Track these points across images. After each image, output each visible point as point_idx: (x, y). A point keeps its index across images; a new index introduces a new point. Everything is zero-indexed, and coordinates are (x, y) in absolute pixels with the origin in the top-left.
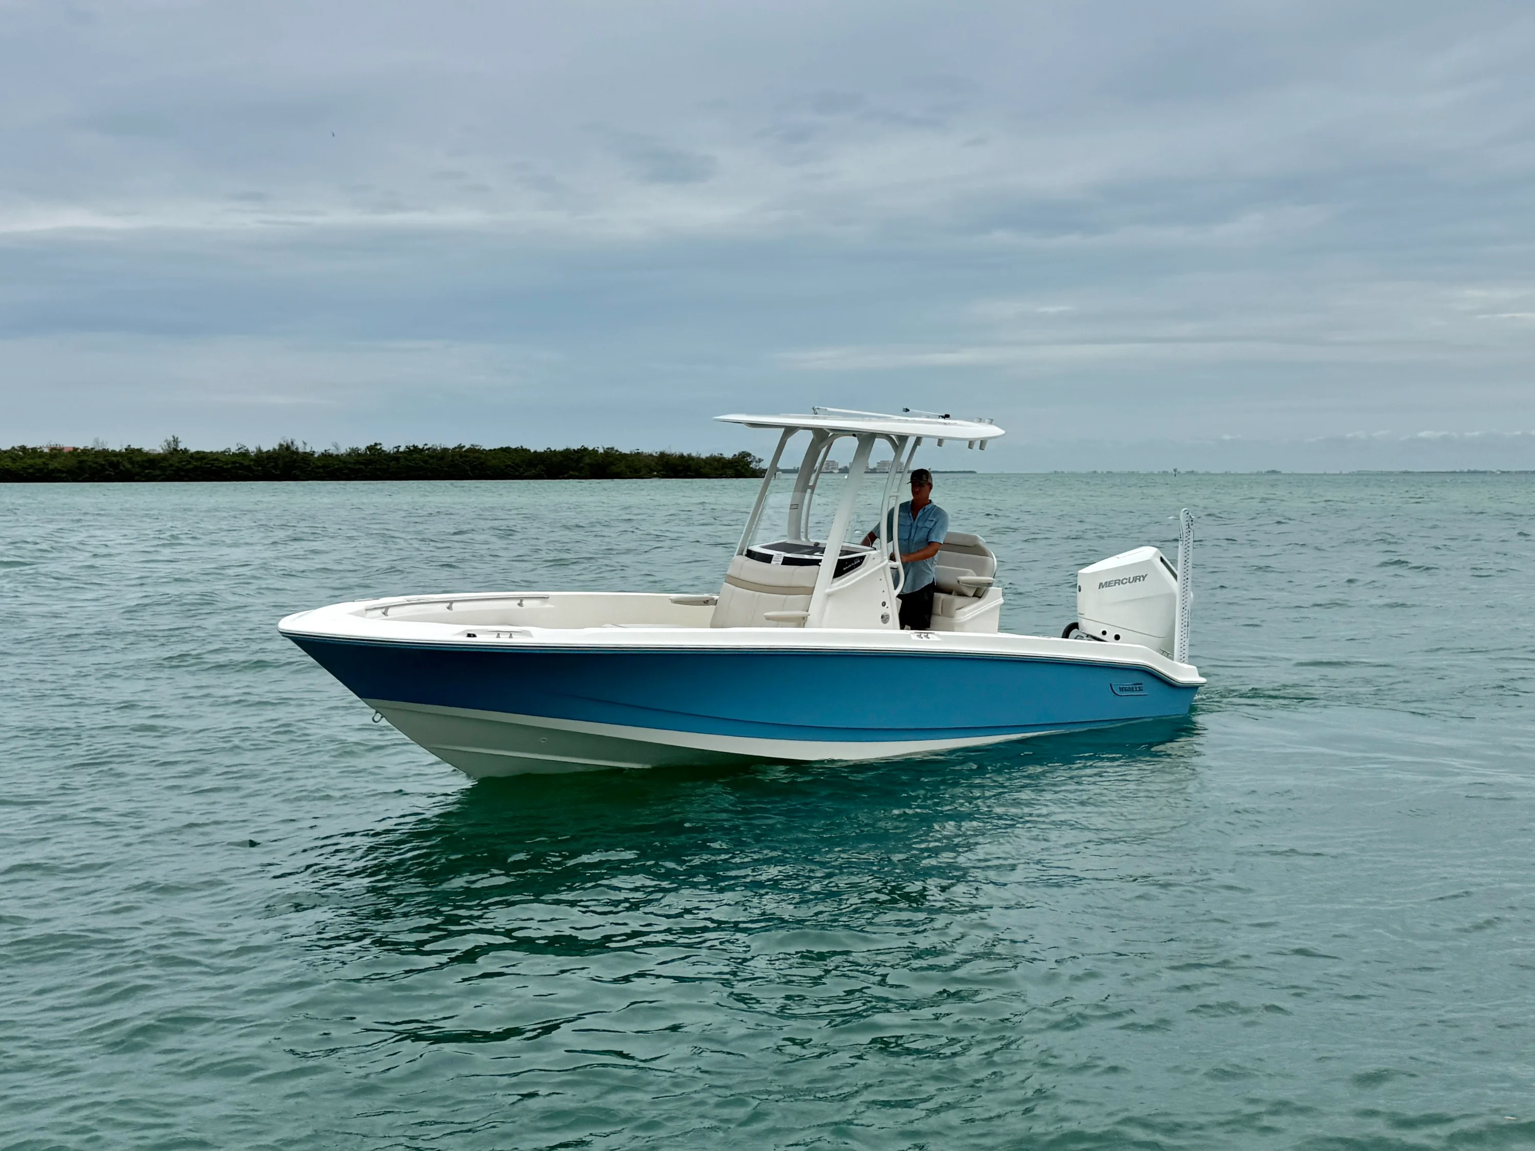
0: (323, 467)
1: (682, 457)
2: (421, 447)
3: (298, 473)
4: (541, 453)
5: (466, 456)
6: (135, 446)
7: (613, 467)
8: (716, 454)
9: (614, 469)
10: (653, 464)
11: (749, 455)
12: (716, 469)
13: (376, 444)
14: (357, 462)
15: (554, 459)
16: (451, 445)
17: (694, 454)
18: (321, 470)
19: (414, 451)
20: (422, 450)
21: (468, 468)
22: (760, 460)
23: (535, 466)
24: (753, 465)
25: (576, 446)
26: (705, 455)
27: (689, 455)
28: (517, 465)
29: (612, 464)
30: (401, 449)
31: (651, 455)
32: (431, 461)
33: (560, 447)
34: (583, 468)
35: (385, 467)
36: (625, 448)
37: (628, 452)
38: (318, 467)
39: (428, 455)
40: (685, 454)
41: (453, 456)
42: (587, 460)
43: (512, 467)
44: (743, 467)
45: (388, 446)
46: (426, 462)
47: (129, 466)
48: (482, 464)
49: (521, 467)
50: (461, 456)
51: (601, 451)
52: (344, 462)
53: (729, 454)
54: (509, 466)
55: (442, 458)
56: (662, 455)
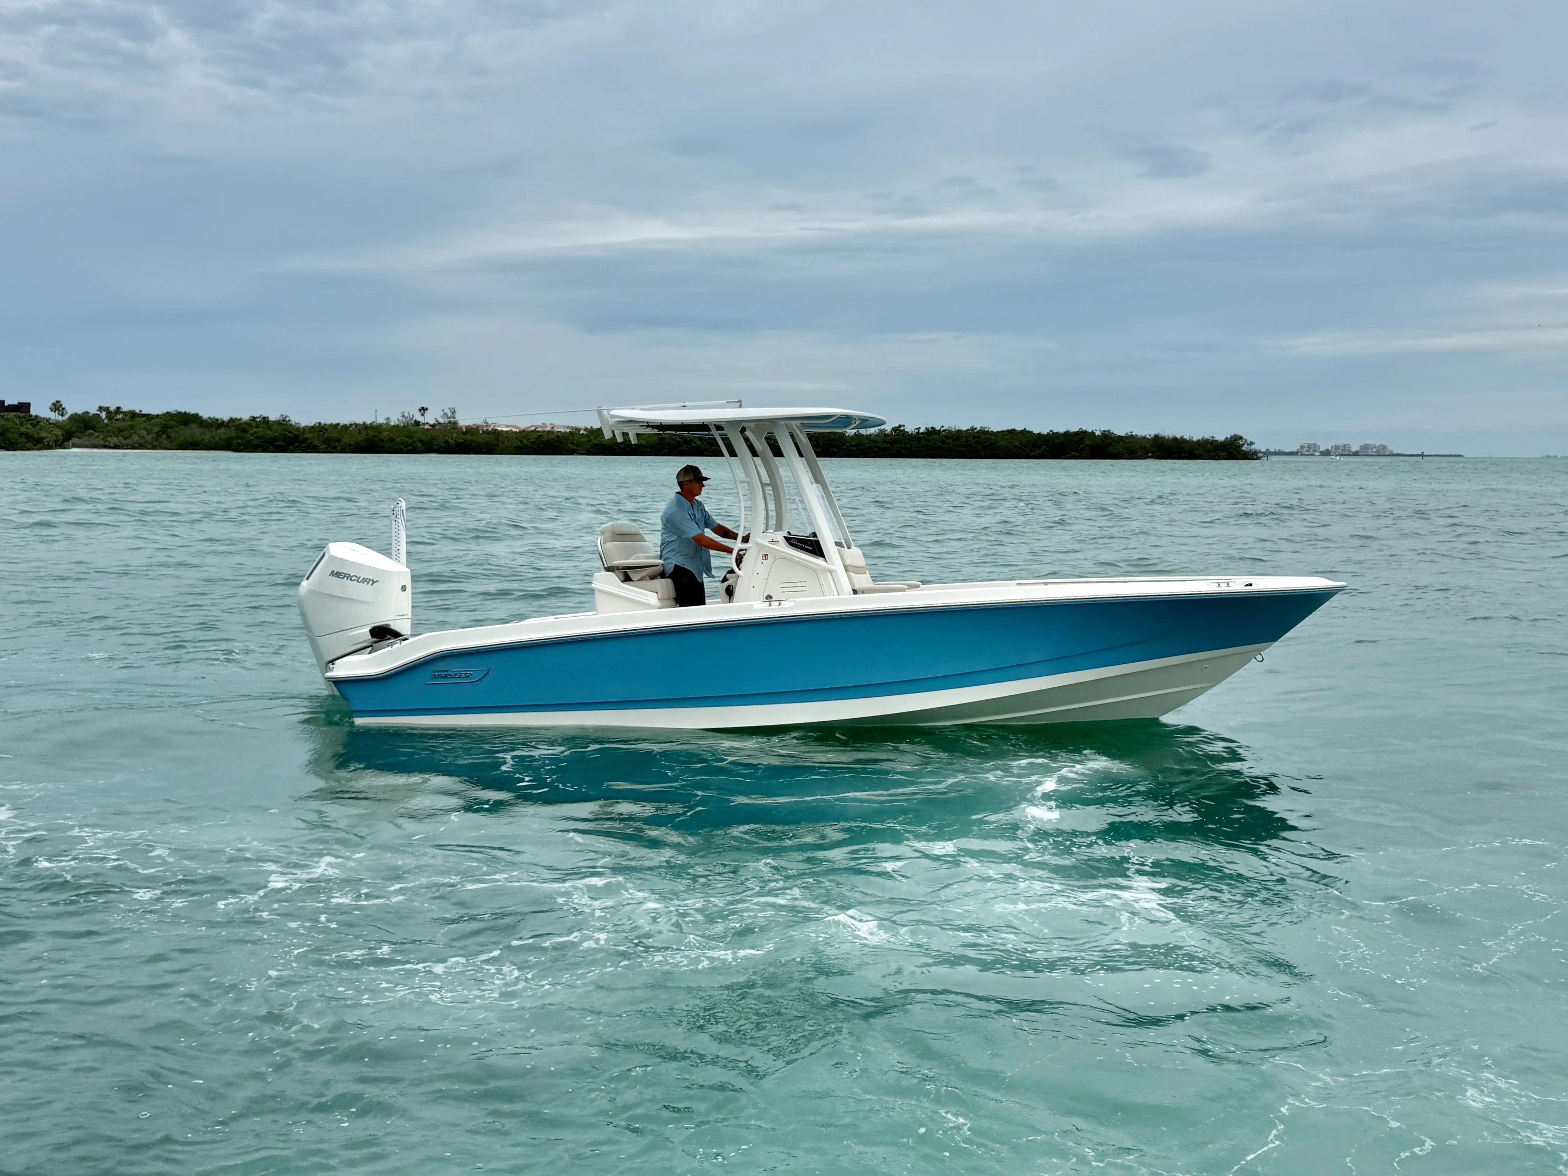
0: (857, 445)
1: (1175, 439)
2: (938, 428)
3: (835, 450)
4: (1043, 436)
5: (979, 437)
7: (1110, 448)
8: (1207, 436)
9: (1111, 450)
10: (1148, 445)
11: (1241, 438)
12: (1209, 451)
13: (900, 426)
14: (884, 442)
15: (1057, 441)
16: (964, 428)
17: (1187, 437)
18: (854, 448)
19: (932, 432)
20: (939, 431)
21: (980, 448)
22: (1251, 443)
23: (1039, 447)
24: (1244, 448)
25: (1074, 429)
26: (1196, 437)
27: (1182, 438)
28: (1024, 445)
29: (1110, 445)
30: (921, 431)
31: (1144, 438)
32: (948, 441)
33: (1061, 430)
34: (1083, 449)
35: (908, 446)
36: (1120, 431)
37: (1123, 434)
38: (852, 446)
39: (945, 436)
40: (1178, 436)
41: (967, 437)
42: (1087, 442)
43: (1019, 448)
44: (1235, 449)
45: (910, 428)
46: (943, 442)
47: (699, 443)
48: (992, 444)
49: (1026, 447)
50: (974, 437)
51: (1098, 433)
52: (874, 442)
53: (1220, 437)
54: (1015, 446)
55: (957, 439)
56: (1157, 438)
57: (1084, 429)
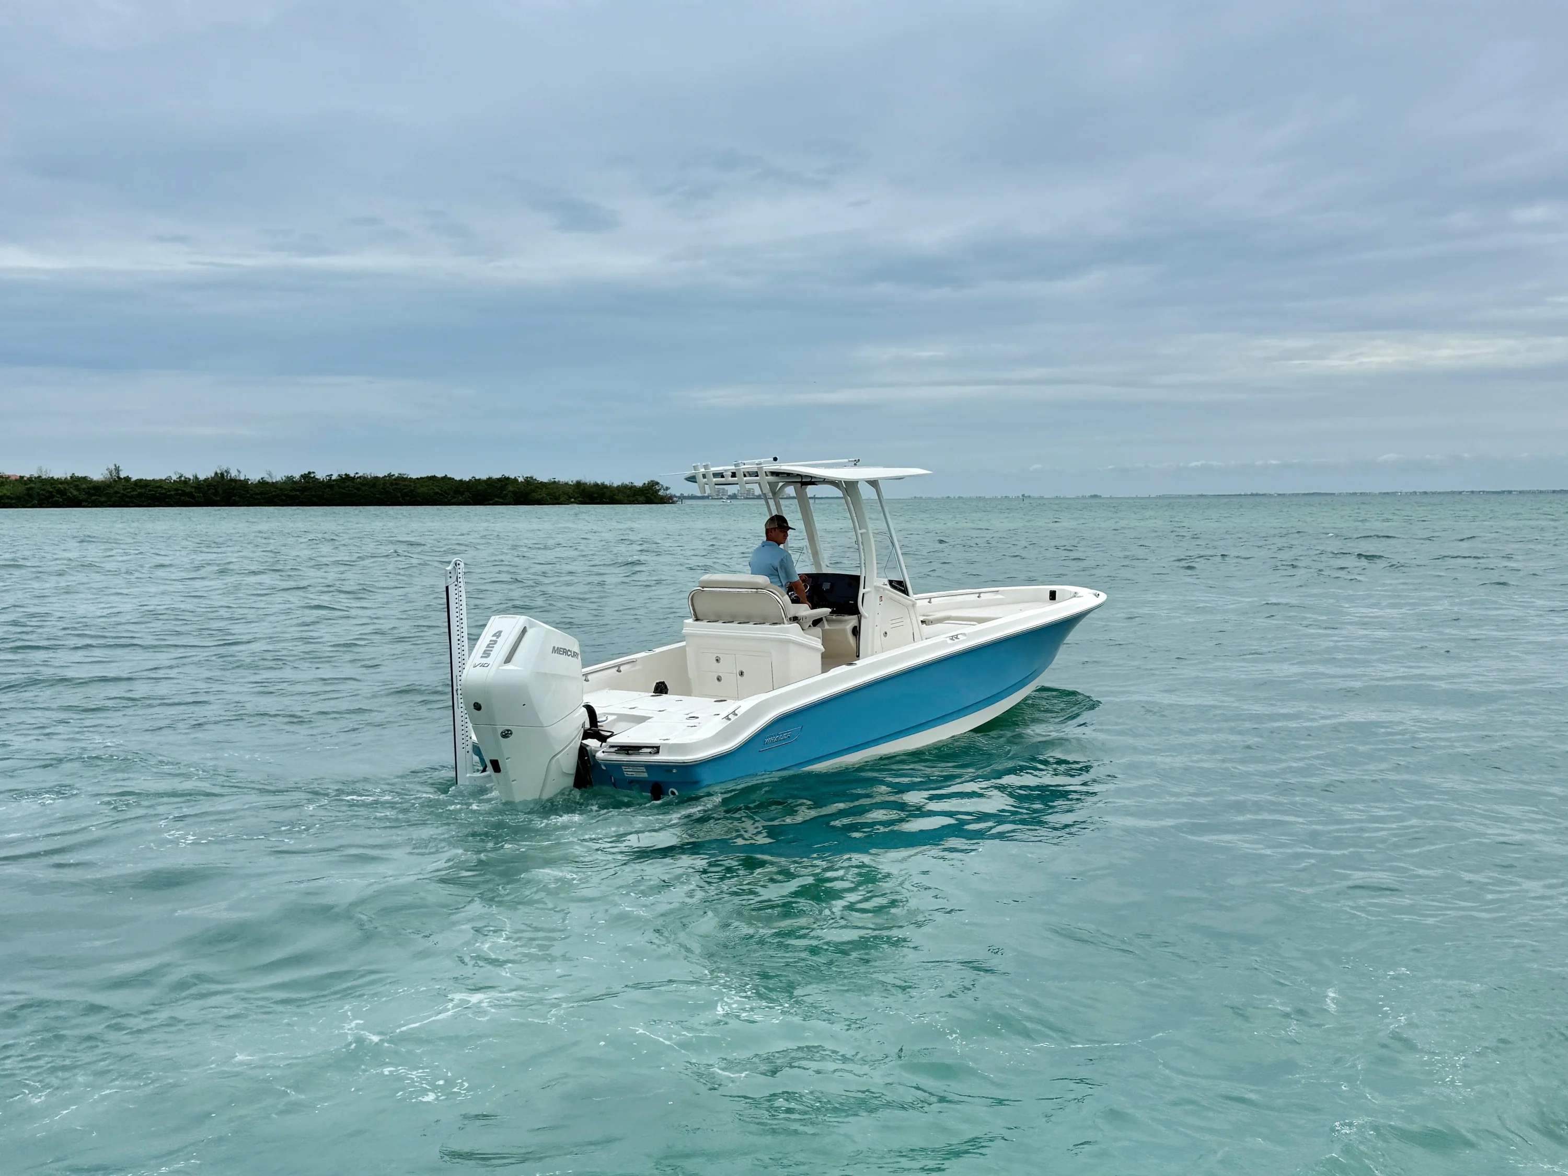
0: (261, 493)
1: (596, 485)
2: (352, 475)
3: (237, 499)
4: (466, 482)
5: (397, 484)
6: (79, 474)
7: (533, 494)
8: (627, 482)
9: (535, 496)
10: (571, 491)
11: (657, 483)
12: (628, 496)
13: (309, 473)
14: (293, 489)
15: (479, 487)
16: (381, 474)
17: (607, 483)
18: (259, 497)
19: (346, 479)
20: (354, 478)
21: (399, 495)
22: (667, 489)
23: (462, 494)
24: (661, 493)
25: (497, 475)
26: (616, 483)
27: (603, 484)
28: (445, 492)
29: (534, 491)
30: (334, 478)
31: (567, 484)
32: (364, 488)
33: (483, 476)
34: (506, 495)
35: (321, 493)
36: (543, 477)
37: (545, 480)
38: (257, 494)
39: (360, 483)
40: (599, 482)
41: (384, 484)
42: (510, 488)
43: (441, 494)
44: (652, 494)
45: (321, 475)
46: (358, 489)
47: (75, 493)
48: (412, 491)
49: (448, 494)
50: (392, 484)
51: (520, 479)
52: (281, 489)
53: (639, 483)
54: (437, 493)
55: (374, 486)
56: (578, 484)
57: (507, 476)
